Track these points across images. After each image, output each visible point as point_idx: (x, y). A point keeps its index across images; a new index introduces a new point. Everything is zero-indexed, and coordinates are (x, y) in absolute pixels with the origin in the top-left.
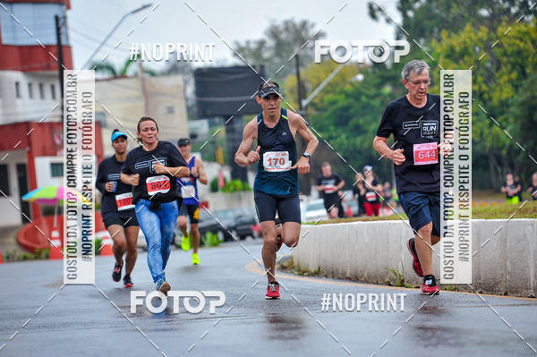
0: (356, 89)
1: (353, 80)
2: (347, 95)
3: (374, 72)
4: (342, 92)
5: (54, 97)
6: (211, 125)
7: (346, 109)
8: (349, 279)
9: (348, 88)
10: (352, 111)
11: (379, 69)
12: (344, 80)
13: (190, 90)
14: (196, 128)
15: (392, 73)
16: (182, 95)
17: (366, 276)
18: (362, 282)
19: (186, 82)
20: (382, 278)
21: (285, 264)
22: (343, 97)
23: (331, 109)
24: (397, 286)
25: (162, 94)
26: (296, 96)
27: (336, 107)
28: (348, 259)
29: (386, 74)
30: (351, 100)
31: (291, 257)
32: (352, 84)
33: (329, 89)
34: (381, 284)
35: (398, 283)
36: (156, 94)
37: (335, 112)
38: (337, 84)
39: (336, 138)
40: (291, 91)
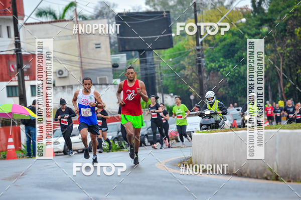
2: (233, 34)
3: (254, 16)
5: (9, 36)
6: (128, 58)
7: (232, 44)
8: (235, 175)
10: (237, 46)
11: (259, 13)
14: (118, 59)
15: (269, 17)
17: (248, 172)
18: (245, 177)
20: (261, 174)
21: (186, 163)
23: (221, 45)
24: (273, 180)
27: (224, 43)
28: (234, 159)
29: (264, 17)
30: (237, 38)
31: (190, 158)
32: (237, 25)
34: (261, 179)
35: (274, 177)
37: (224, 47)
39: (225, 67)
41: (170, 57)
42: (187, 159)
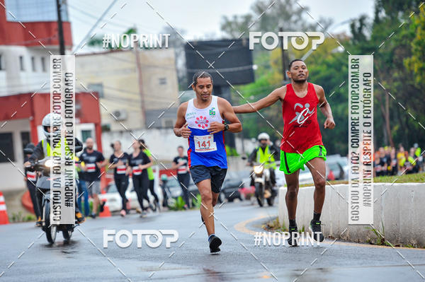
0: (338, 60)
1: (334, 51)
2: (329, 66)
3: (354, 44)
4: (324, 63)
7: (327, 79)
8: (332, 238)
9: (330, 59)
10: (333, 80)
11: (359, 40)
12: (326, 52)
13: (181, 62)
15: (372, 45)
16: (173, 67)
17: (347, 235)
18: (345, 241)
19: (177, 55)
20: (364, 237)
21: (271, 224)
22: (325, 67)
24: (378, 245)
25: (156, 67)
26: (281, 67)
29: (366, 45)
30: (332, 70)
31: (277, 218)
32: (333, 55)
33: (313, 60)
34: (363, 243)
35: (379, 241)
36: (149, 66)
38: (319, 56)
40: (276, 63)
41: (252, 94)
42: (272, 219)
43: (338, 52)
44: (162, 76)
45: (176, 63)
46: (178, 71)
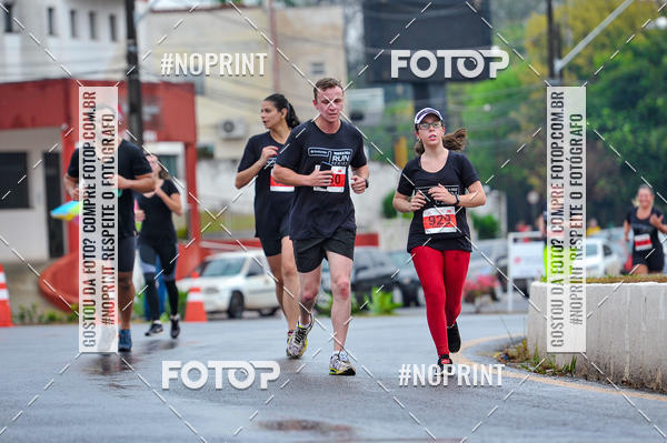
0: (657, 44)
1: (646, 24)
2: (637, 54)
4: (629, 47)
5: (114, 37)
6: (389, 98)
7: (633, 78)
8: (628, 384)
9: (639, 40)
10: (644, 82)
12: (633, 27)
13: (355, 33)
14: (364, 102)
16: (340, 42)
17: (658, 380)
18: (652, 391)
19: (347, 20)
21: (513, 352)
22: (629, 55)
23: (606, 79)
25: (307, 40)
26: (545, 53)
27: (613, 74)
28: (627, 348)
30: (644, 63)
31: (524, 340)
32: (646, 33)
33: (607, 41)
36: (294, 39)
37: (613, 83)
38: (620, 34)
39: (614, 129)
40: (536, 43)
41: (487, 100)
42: (515, 342)
43: (657, 28)
44: (317, 59)
45: (345, 34)
46: (347, 50)
